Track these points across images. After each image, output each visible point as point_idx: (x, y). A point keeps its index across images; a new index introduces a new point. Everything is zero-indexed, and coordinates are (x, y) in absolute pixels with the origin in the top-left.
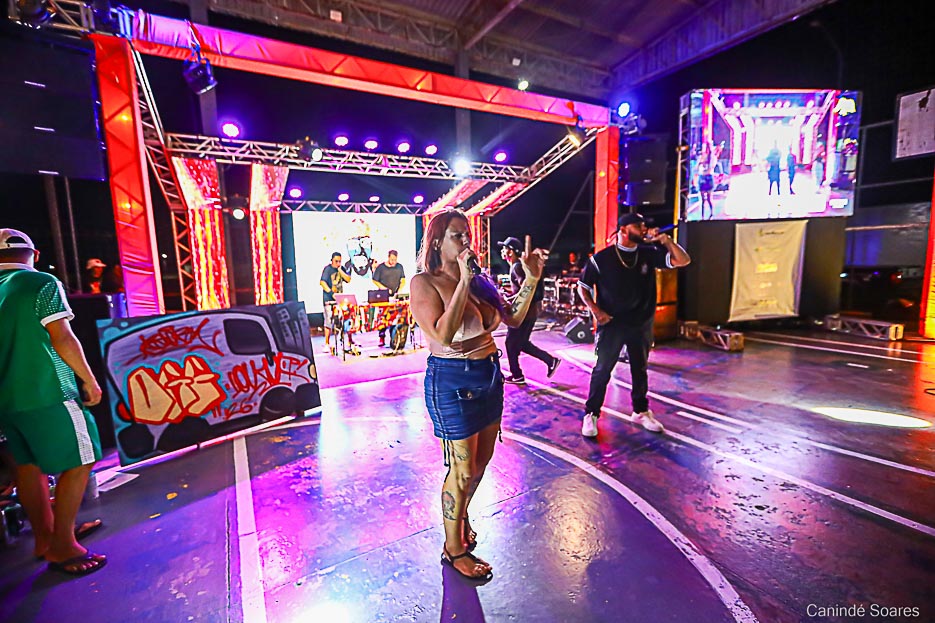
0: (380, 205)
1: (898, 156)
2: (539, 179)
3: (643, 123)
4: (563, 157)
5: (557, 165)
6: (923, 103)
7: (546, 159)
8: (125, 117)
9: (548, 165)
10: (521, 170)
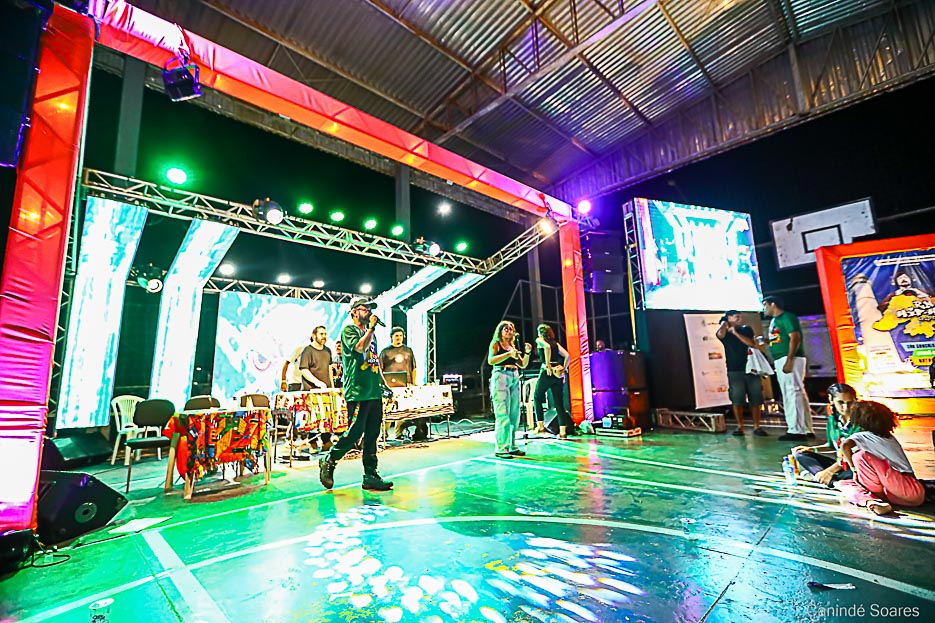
0: (323, 292)
1: (781, 267)
2: (495, 272)
3: (597, 222)
4: (522, 251)
5: (515, 259)
6: (790, 227)
7: (503, 253)
8: (65, 105)
9: (506, 259)
10: (478, 262)
